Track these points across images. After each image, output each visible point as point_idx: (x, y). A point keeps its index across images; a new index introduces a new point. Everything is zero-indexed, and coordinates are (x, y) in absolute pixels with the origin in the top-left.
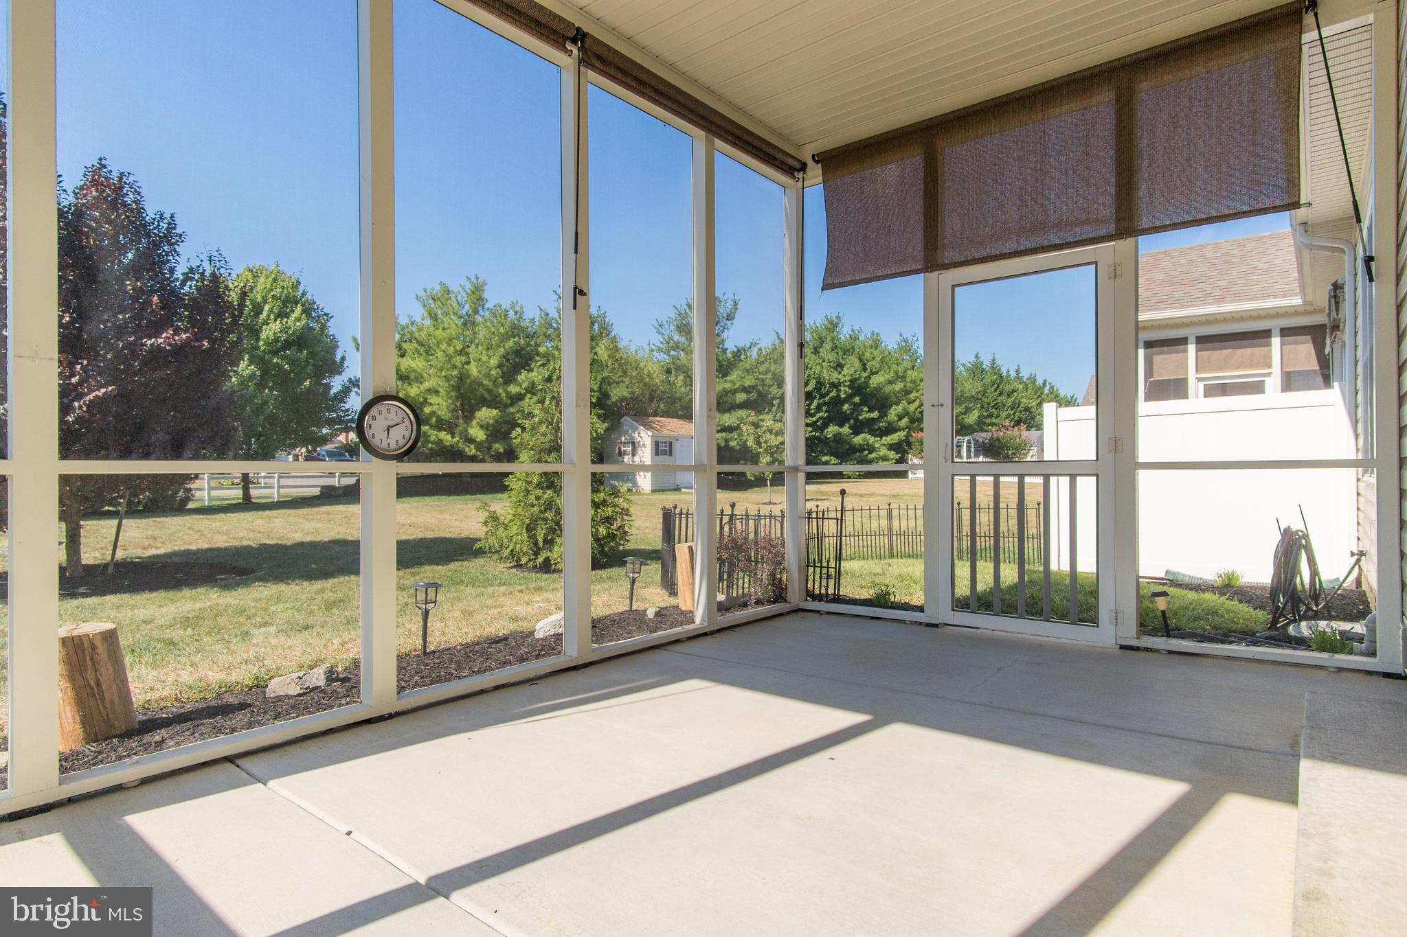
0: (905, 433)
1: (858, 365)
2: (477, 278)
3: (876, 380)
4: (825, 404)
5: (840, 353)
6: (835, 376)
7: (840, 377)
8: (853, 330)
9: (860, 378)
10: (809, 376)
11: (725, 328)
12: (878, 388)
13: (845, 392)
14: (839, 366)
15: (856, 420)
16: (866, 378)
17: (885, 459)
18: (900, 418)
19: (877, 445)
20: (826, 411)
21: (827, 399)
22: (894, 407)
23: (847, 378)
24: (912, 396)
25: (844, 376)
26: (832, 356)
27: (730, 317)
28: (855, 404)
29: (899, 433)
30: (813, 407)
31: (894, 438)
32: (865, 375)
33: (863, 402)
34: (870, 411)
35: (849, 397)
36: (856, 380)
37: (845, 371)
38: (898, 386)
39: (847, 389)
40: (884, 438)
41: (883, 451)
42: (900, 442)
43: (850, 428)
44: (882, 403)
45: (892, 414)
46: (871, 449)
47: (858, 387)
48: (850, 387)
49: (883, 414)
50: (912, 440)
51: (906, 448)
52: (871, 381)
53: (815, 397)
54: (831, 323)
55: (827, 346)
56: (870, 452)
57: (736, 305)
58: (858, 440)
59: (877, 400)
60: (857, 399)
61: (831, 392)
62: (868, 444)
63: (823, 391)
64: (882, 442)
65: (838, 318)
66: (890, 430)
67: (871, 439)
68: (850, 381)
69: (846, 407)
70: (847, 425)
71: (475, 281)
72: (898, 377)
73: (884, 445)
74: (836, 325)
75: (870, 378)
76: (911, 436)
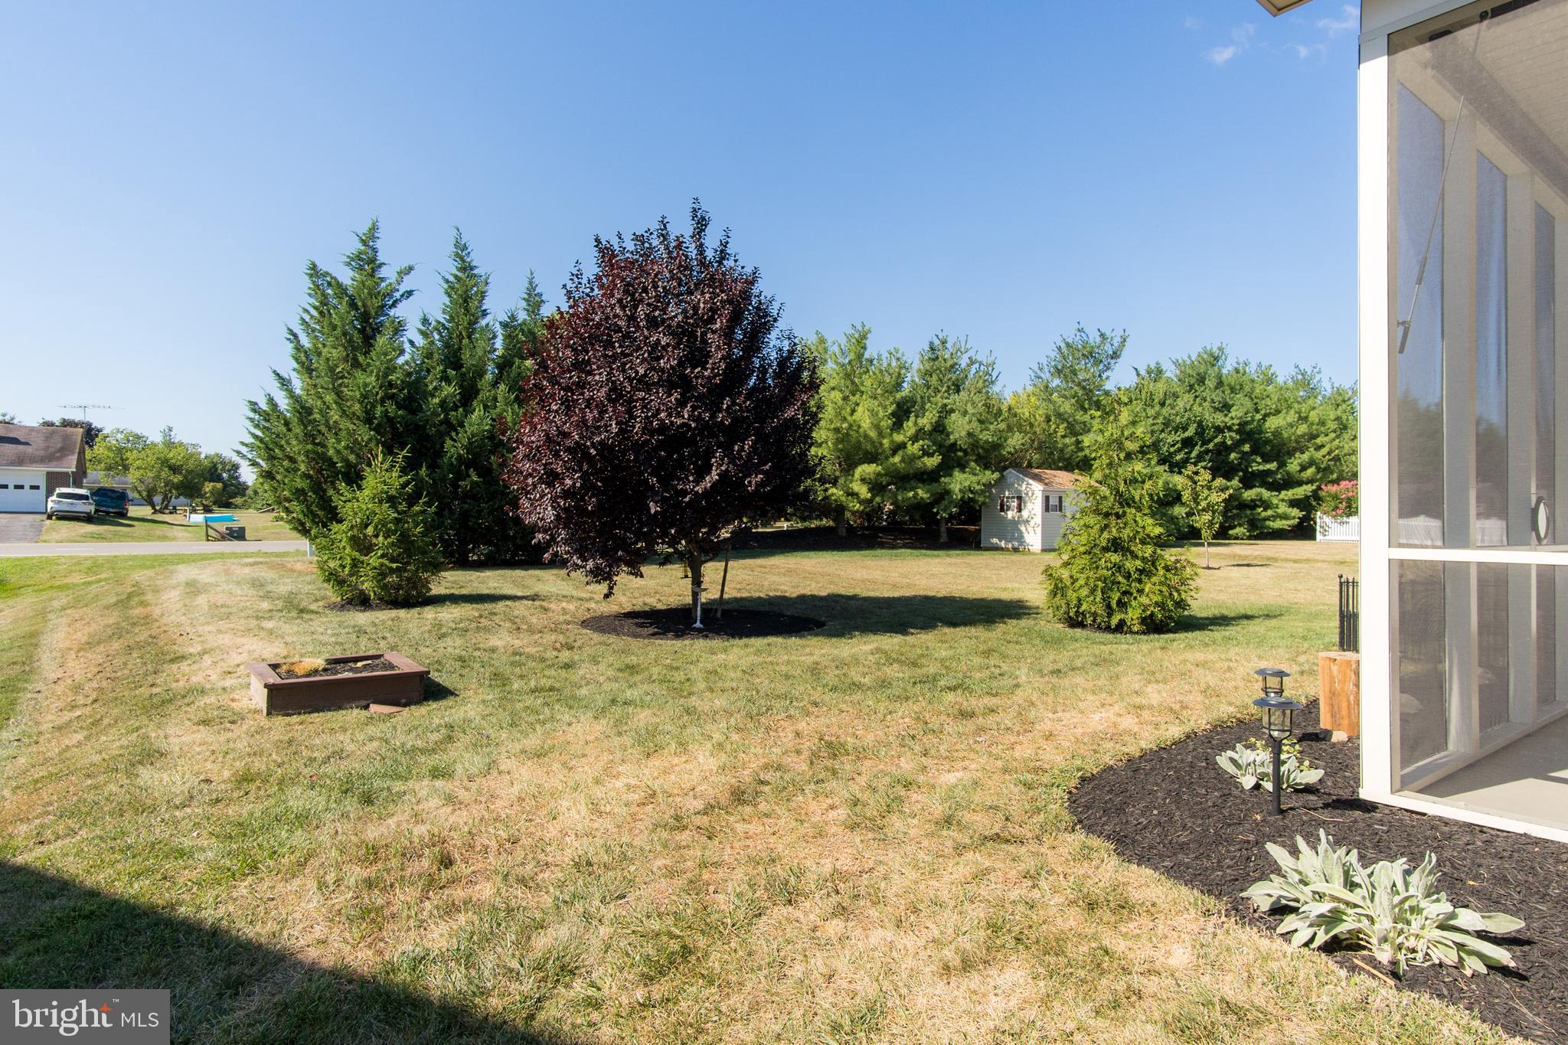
0: (1314, 487)
1: (1249, 404)
2: (863, 326)
3: (1272, 423)
4: (1207, 452)
5: (1228, 392)
6: (1220, 419)
7: (1227, 419)
8: (1238, 363)
9: (1253, 420)
10: (1189, 419)
11: (1108, 368)
12: (1277, 433)
13: (1232, 438)
14: (1226, 407)
15: (1245, 471)
16: (1259, 420)
17: (1285, 517)
18: (1303, 468)
19: (1275, 501)
20: (1210, 461)
21: (1211, 446)
22: (1297, 455)
23: (1236, 421)
24: (1319, 441)
25: (1232, 418)
26: (1217, 396)
27: (1115, 355)
28: (1245, 453)
29: (1305, 487)
30: (1193, 455)
31: (1300, 492)
32: (1258, 417)
33: (1255, 450)
34: (1266, 460)
35: (1237, 445)
36: (1247, 423)
37: (1233, 414)
38: (1303, 429)
39: (1233, 434)
40: (1283, 493)
41: (1283, 508)
42: (1307, 498)
43: (1240, 481)
44: (1279, 450)
45: (1293, 466)
46: (1267, 505)
47: (1248, 433)
48: (1238, 432)
49: (1282, 465)
50: (1322, 494)
51: (1314, 503)
52: (1267, 425)
53: (1196, 444)
54: (1212, 355)
55: (1210, 383)
56: (1265, 510)
57: (1125, 340)
58: (1249, 495)
59: (1273, 447)
60: (1247, 448)
61: (1216, 437)
62: (1260, 500)
63: (1207, 436)
64: (1281, 497)
65: (1221, 349)
66: (1289, 483)
67: (1266, 494)
68: (1239, 425)
69: (1233, 456)
70: (1237, 478)
71: (860, 329)
72: (1300, 418)
73: (1283, 500)
74: (1217, 359)
75: (1265, 421)
76: (1321, 489)
